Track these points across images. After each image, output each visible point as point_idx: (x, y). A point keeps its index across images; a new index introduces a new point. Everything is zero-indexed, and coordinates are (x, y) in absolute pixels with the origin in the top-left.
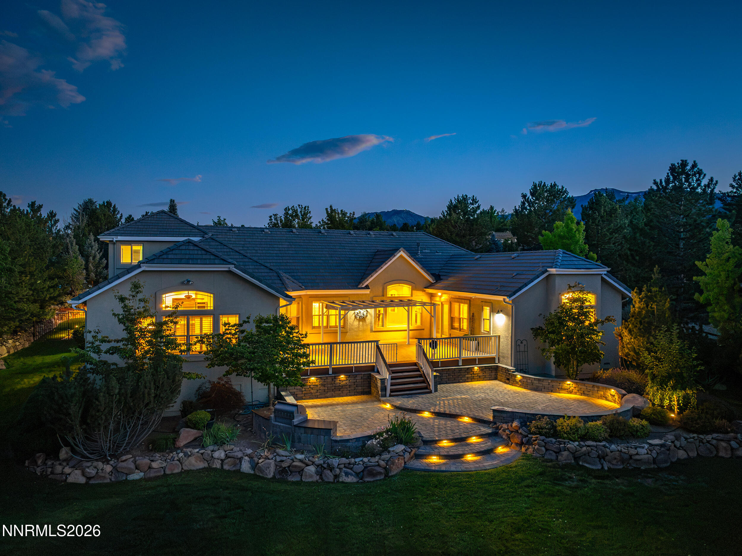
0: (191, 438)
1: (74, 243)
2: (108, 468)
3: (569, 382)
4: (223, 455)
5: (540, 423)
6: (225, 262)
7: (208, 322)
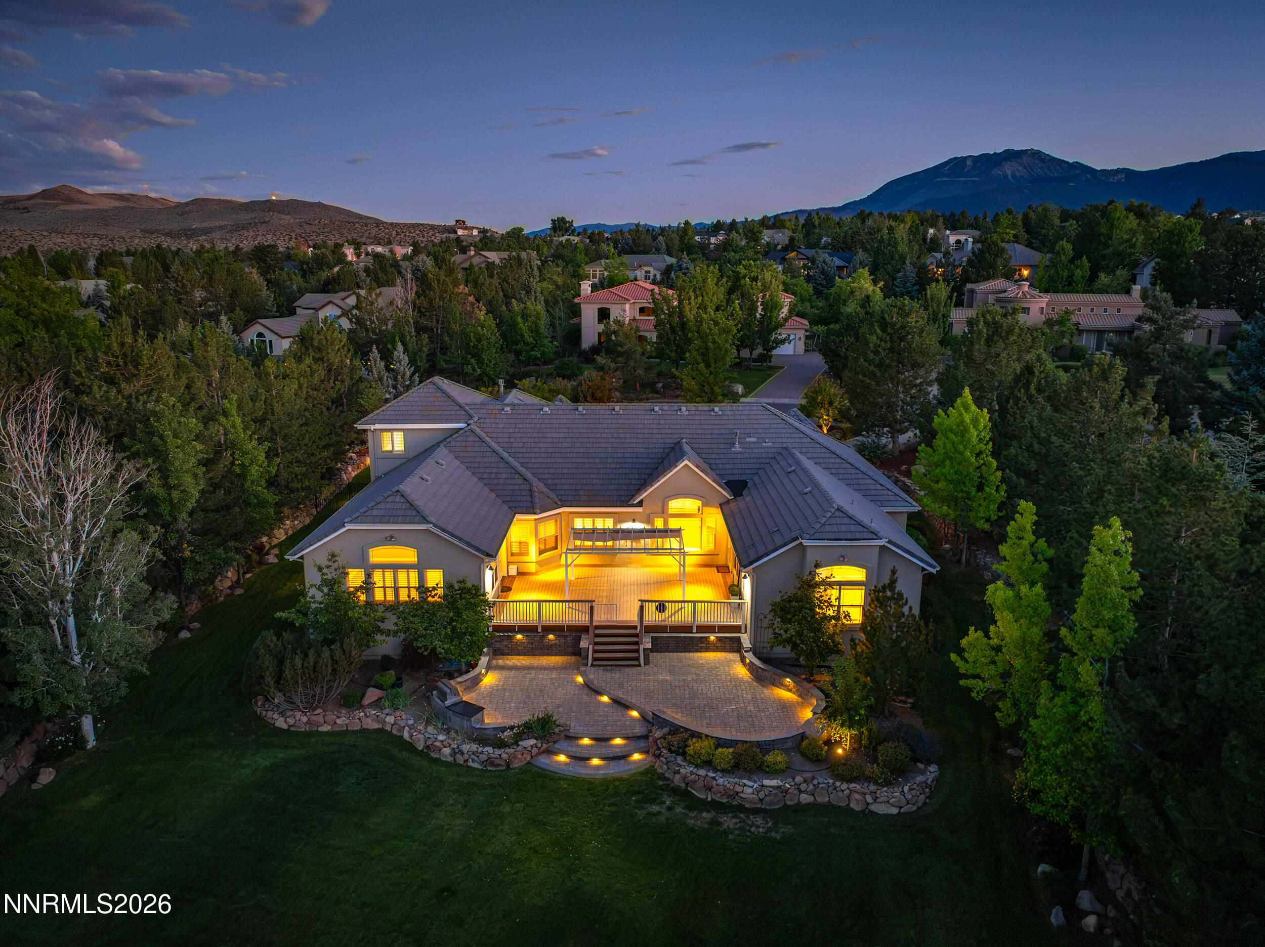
0: (375, 698)
1: (378, 359)
2: (305, 719)
3: (788, 680)
4: (392, 721)
5: (675, 740)
6: (425, 520)
7: (414, 575)
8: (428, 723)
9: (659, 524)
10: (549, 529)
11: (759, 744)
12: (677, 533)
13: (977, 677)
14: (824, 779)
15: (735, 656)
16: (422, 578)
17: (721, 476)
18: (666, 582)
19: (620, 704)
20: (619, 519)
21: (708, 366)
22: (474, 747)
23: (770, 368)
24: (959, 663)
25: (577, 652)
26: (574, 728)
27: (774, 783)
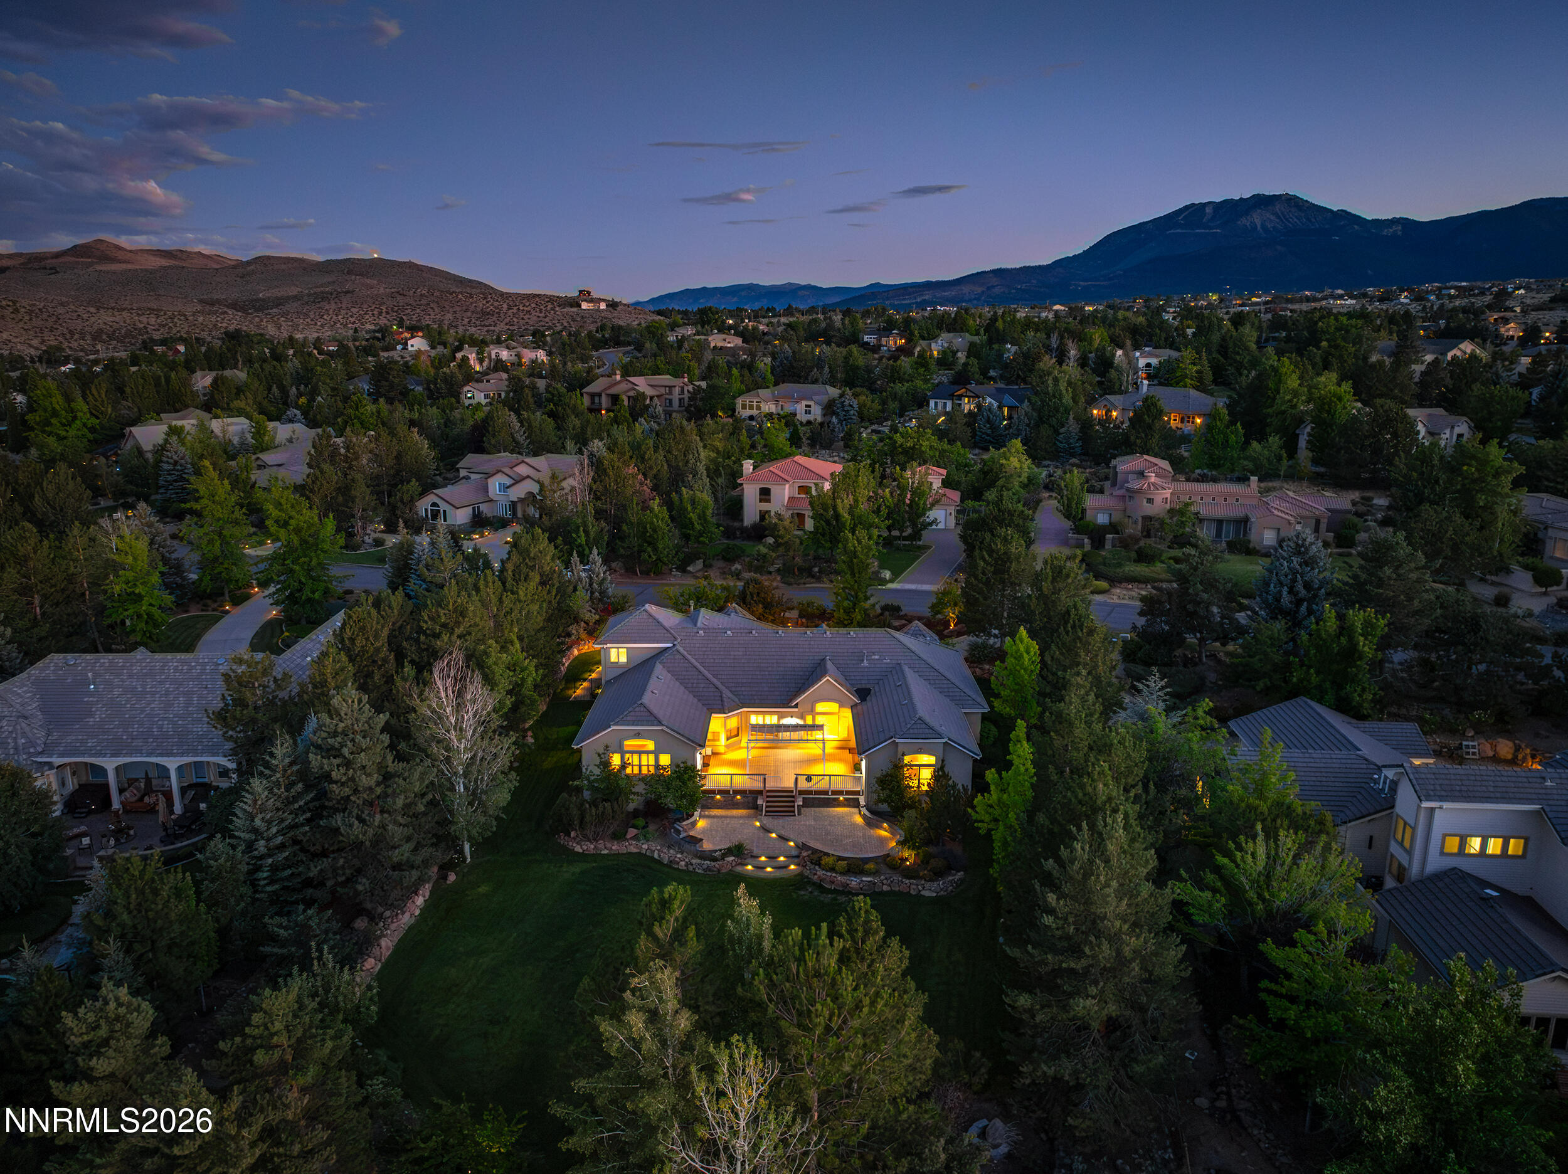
0: (633, 834)
2: (592, 847)
3: (885, 825)
4: (646, 848)
5: (815, 857)
6: (660, 723)
7: (652, 757)
8: (669, 847)
9: (809, 720)
10: (733, 722)
11: (862, 859)
12: (820, 727)
13: (982, 821)
14: (896, 878)
15: (855, 810)
16: (657, 760)
17: (852, 685)
18: (812, 760)
19: (783, 838)
20: (781, 716)
21: (853, 574)
22: (699, 861)
23: (919, 547)
24: (973, 814)
25: (756, 807)
26: (756, 852)
27: (869, 879)
